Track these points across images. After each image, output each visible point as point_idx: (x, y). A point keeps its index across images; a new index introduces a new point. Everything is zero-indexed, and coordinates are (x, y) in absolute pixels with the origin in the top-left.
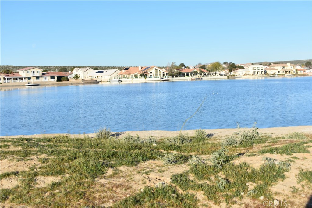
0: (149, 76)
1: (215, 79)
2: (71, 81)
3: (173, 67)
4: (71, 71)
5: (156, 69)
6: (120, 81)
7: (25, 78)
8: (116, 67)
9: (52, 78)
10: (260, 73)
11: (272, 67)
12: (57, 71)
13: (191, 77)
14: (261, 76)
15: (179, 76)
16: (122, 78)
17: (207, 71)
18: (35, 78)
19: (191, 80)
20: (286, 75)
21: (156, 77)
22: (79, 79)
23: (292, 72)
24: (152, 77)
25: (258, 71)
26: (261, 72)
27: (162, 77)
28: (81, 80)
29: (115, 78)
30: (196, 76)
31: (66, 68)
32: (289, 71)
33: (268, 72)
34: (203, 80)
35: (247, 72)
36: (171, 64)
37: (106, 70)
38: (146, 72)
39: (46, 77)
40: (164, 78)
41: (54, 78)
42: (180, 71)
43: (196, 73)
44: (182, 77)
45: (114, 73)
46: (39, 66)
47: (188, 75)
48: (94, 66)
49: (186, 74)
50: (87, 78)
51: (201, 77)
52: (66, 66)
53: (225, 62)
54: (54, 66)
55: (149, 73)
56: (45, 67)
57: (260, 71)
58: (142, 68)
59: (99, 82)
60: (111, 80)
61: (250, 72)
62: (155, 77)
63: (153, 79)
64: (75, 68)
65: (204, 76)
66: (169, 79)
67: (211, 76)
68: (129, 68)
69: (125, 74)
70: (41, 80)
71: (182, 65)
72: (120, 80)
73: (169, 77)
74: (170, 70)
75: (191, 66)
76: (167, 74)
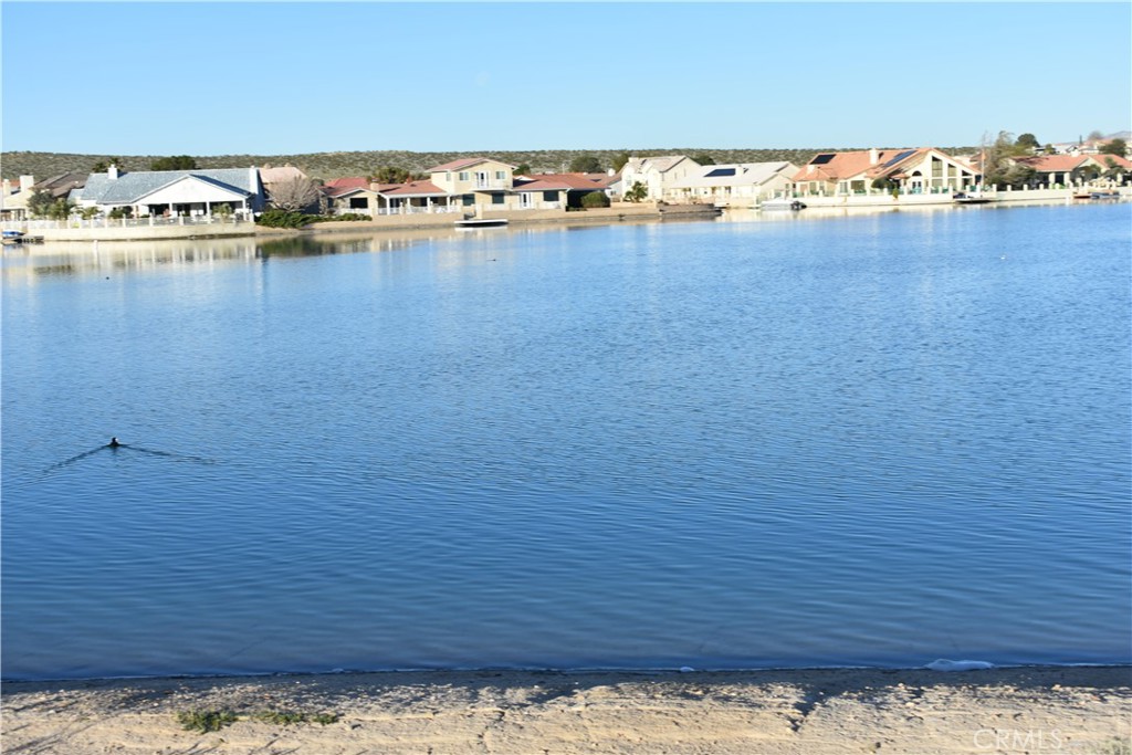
0: (910, 185)
2: (617, 207)
3: (1001, 149)
4: (613, 168)
5: (934, 159)
6: (798, 206)
7: (452, 198)
8: (775, 150)
9: (551, 196)
12: (564, 168)
13: (1075, 189)
15: (1025, 186)
16: (806, 193)
18: (490, 197)
19: (1072, 200)
21: (937, 191)
22: (646, 199)
24: (920, 191)
27: (959, 189)
28: (655, 203)
29: (778, 195)
30: (1091, 184)
31: (596, 156)
34: (1120, 199)
36: (996, 137)
37: (744, 165)
38: (898, 172)
39: (527, 194)
40: (968, 193)
41: (557, 199)
42: (1031, 166)
43: (1092, 173)
44: (1038, 187)
45: (772, 178)
46: (499, 153)
47: (1059, 179)
48: (695, 148)
49: (1052, 178)
50: (673, 196)
51: (1114, 188)
52: (595, 149)
54: (553, 149)
55: (910, 173)
56: (522, 153)
58: (881, 155)
59: (719, 211)
60: (764, 202)
62: (932, 192)
63: (925, 196)
64: (631, 159)
65: (1124, 184)
66: (986, 196)
68: (834, 156)
69: (817, 179)
70: (510, 205)
71: (1028, 140)
72: (797, 204)
73: (987, 187)
74: (989, 163)
75: (1059, 145)
76: (978, 178)
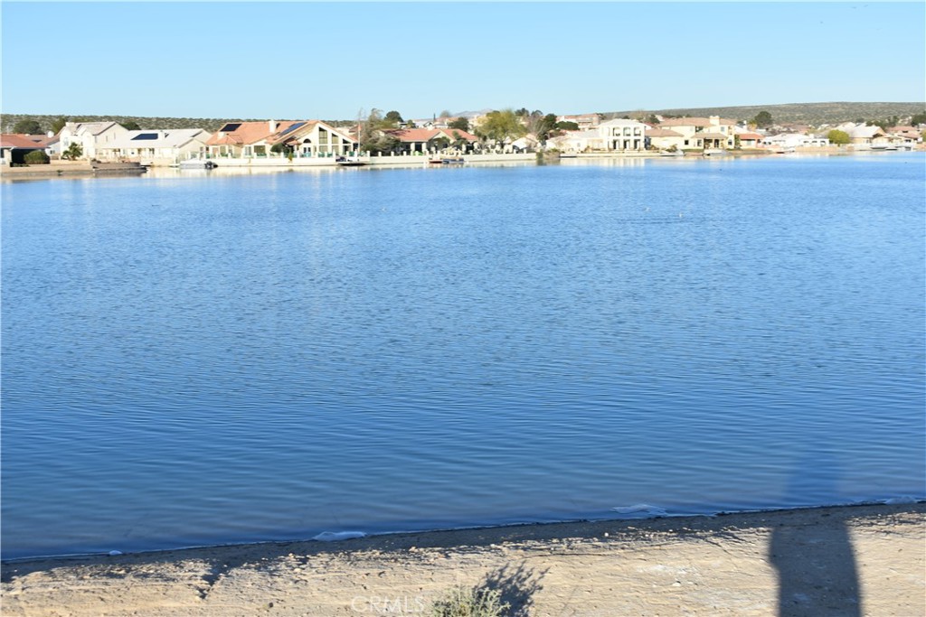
0: (301, 150)
1: (499, 164)
2: (56, 164)
3: (373, 123)
4: (52, 130)
5: (321, 130)
6: (211, 166)
8: (191, 119)
10: (631, 144)
11: (668, 128)
12: (8, 130)
13: (430, 156)
14: (635, 153)
15: (392, 153)
16: (217, 155)
17: (476, 139)
19: (428, 165)
20: (706, 152)
21: (323, 156)
22: (81, 157)
23: (726, 143)
24: (310, 155)
25: (627, 138)
26: (636, 142)
27: (341, 154)
28: (89, 161)
30: (442, 152)
31: (37, 120)
32: (717, 141)
33: (654, 142)
34: (466, 163)
35: (593, 141)
36: (369, 113)
37: (165, 131)
38: (292, 139)
40: (348, 157)
41: (2, 156)
42: (397, 137)
43: (443, 144)
44: (402, 154)
45: (187, 143)
47: (418, 148)
48: (123, 115)
49: (413, 147)
50: (105, 155)
51: (460, 156)
53: (520, 109)
55: (301, 140)
57: (632, 138)
58: (278, 125)
59: (144, 169)
60: (182, 162)
61: (601, 141)
62: (319, 156)
63: (314, 159)
64: (67, 123)
65: (467, 152)
66: (362, 160)
67: (489, 151)
68: (239, 125)
69: (226, 143)
71: (394, 116)
72: (210, 164)
73: (363, 153)
74: (364, 134)
75: (418, 121)
76: (355, 146)
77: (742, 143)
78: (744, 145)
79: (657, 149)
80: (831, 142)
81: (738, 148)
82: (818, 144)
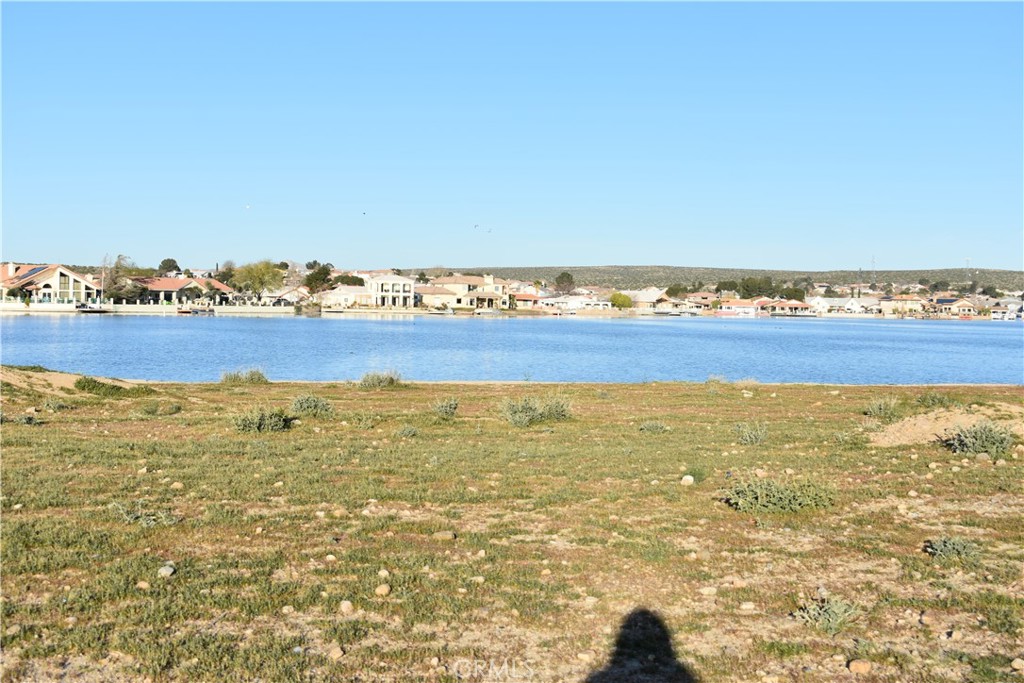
0: (41, 296)
1: (255, 315)
3: (119, 270)
5: (62, 275)
10: (400, 301)
11: (440, 286)
13: (180, 306)
14: (403, 310)
15: (138, 301)
17: (232, 290)
19: (176, 314)
20: (477, 311)
21: (63, 302)
23: (499, 302)
24: (49, 301)
25: (395, 294)
26: (405, 299)
27: (82, 300)
30: (193, 303)
32: (491, 301)
33: (426, 299)
34: (216, 314)
35: (361, 297)
36: (115, 260)
38: (31, 283)
40: (90, 304)
42: (145, 285)
43: (195, 294)
44: (149, 303)
47: (168, 297)
49: (162, 295)
51: (211, 307)
55: (41, 285)
57: (402, 295)
58: (17, 269)
61: (370, 297)
62: (59, 302)
63: (53, 305)
65: (221, 303)
66: (104, 307)
67: (244, 303)
71: (171, 265)
73: (106, 300)
74: (108, 281)
75: (196, 270)
76: (98, 292)
77: (518, 303)
78: (520, 305)
79: (426, 307)
80: (613, 305)
81: (512, 307)
82: (601, 307)
